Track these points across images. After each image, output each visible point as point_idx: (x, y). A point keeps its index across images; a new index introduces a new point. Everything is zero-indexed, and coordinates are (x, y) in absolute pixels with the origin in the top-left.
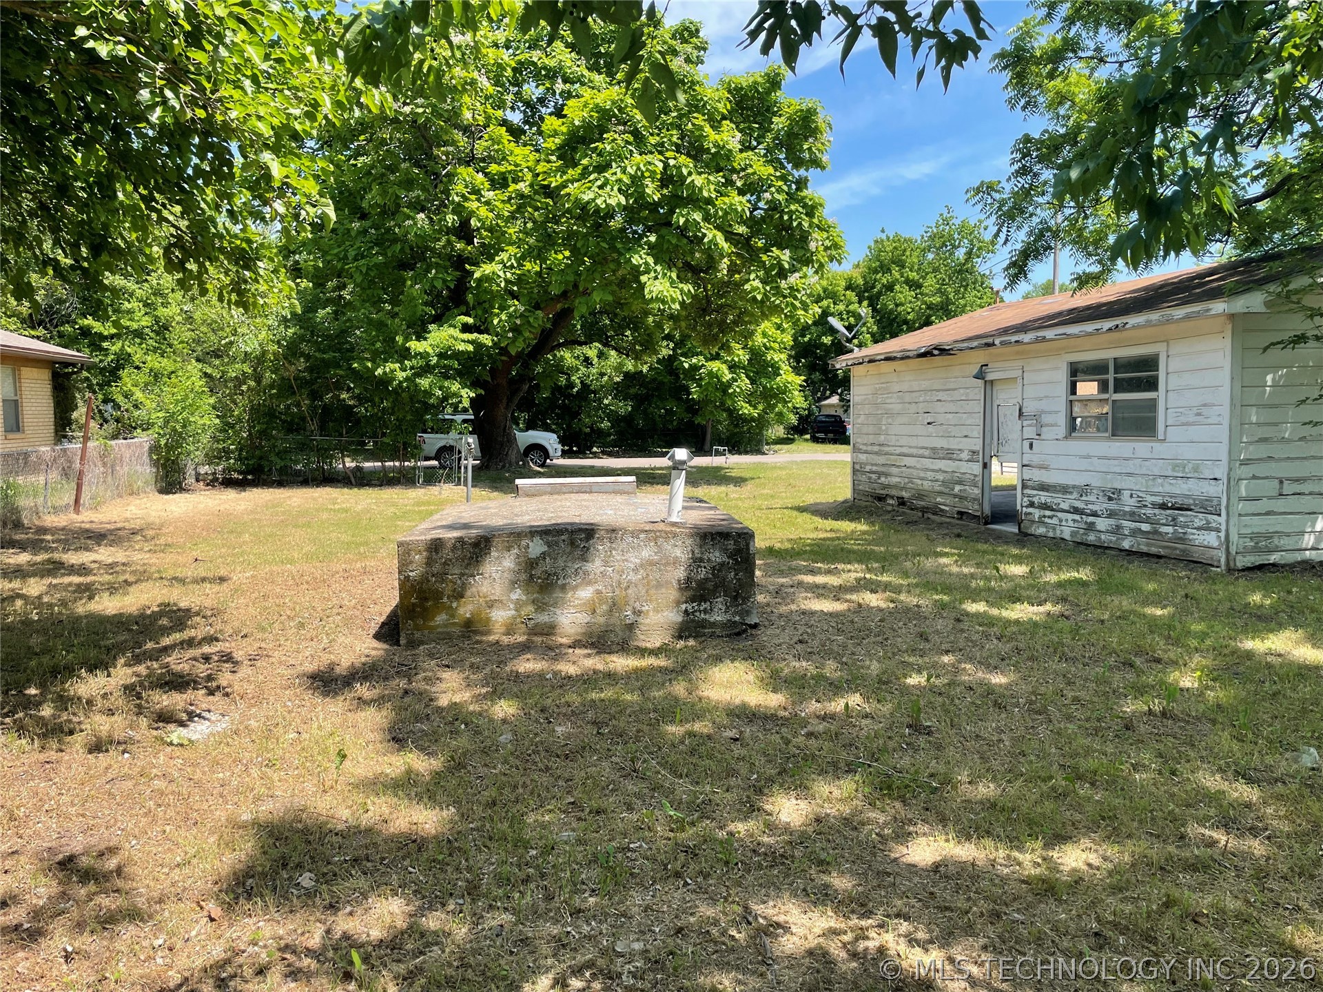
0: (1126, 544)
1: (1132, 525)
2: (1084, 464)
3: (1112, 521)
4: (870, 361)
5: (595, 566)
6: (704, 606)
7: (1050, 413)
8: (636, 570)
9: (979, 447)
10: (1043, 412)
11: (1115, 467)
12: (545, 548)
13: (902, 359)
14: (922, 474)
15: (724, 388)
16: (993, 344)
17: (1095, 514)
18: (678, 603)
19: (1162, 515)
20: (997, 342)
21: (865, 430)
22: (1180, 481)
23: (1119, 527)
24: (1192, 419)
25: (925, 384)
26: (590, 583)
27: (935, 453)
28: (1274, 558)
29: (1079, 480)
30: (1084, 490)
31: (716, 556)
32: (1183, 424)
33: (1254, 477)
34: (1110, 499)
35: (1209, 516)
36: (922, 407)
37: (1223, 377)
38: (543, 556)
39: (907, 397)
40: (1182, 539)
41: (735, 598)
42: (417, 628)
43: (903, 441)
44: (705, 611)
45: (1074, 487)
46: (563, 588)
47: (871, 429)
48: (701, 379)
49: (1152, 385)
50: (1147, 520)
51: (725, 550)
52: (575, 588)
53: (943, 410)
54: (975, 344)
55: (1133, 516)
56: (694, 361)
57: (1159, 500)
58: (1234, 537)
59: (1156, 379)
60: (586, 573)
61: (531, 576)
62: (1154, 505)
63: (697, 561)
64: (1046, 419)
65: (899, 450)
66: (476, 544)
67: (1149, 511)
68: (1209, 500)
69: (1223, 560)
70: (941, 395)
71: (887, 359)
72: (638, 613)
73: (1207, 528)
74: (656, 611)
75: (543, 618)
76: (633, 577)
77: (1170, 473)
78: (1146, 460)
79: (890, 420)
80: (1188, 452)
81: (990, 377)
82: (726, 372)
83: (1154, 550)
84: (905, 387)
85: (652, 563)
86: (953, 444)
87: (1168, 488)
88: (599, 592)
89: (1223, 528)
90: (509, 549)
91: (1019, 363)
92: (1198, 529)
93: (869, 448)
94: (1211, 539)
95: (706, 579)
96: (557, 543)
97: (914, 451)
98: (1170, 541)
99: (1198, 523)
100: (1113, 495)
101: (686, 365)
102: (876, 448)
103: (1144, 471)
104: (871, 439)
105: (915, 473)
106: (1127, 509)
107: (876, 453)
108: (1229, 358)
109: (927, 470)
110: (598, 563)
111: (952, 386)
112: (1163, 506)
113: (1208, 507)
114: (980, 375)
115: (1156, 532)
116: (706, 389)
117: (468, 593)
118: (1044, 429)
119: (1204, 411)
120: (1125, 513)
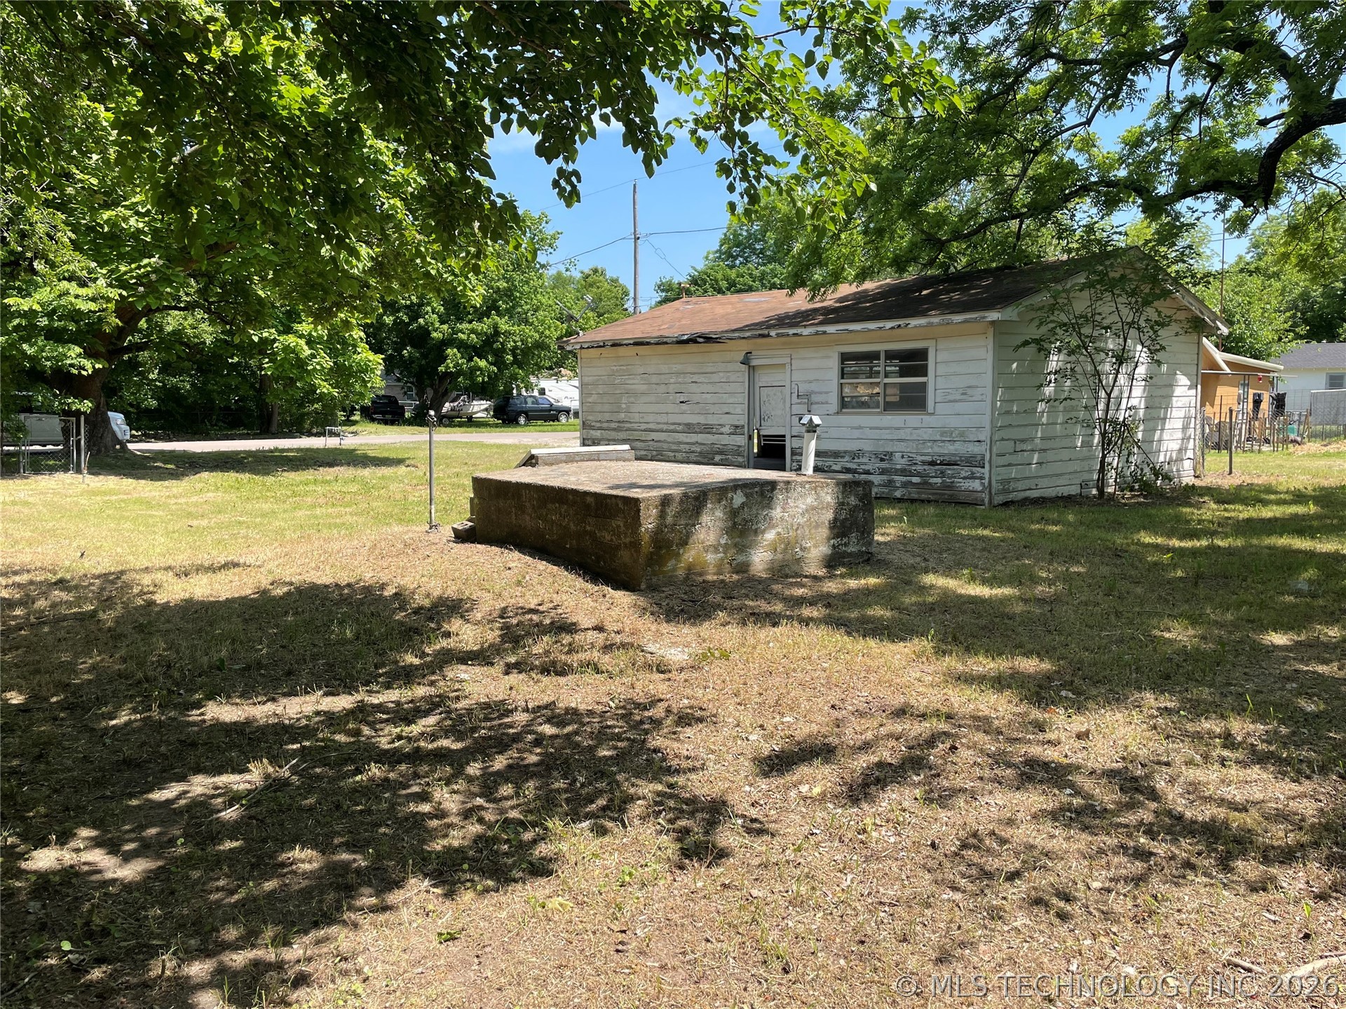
0: (898, 494)
1: (905, 479)
2: (856, 434)
3: (885, 477)
4: (614, 345)
5: (777, 512)
6: (845, 540)
7: (820, 393)
8: (803, 514)
9: (743, 421)
10: (813, 392)
11: (886, 435)
12: (744, 499)
13: (657, 344)
14: (674, 447)
15: (301, 364)
16: (768, 336)
17: (868, 472)
18: (829, 539)
19: (931, 470)
20: (773, 333)
21: (598, 408)
22: (947, 444)
23: (891, 482)
24: (958, 397)
25: (676, 368)
26: (773, 527)
27: (690, 428)
28: (1011, 497)
29: (853, 446)
30: (855, 455)
31: (853, 500)
32: (950, 401)
33: (1003, 440)
34: (882, 460)
35: (974, 469)
36: (672, 388)
37: (987, 366)
38: (743, 505)
39: (654, 379)
40: (950, 487)
41: (863, 533)
42: (654, 574)
43: (650, 418)
44: (845, 545)
45: (845, 452)
46: (756, 532)
47: (607, 407)
48: (275, 354)
49: (923, 371)
50: (918, 475)
51: (856, 495)
52: (763, 532)
53: (699, 390)
54: (748, 334)
55: (903, 472)
56: (265, 335)
57: (929, 458)
58: (994, 483)
59: (926, 366)
60: (771, 519)
61: (735, 523)
62: (924, 463)
63: (841, 505)
64: (814, 398)
65: (643, 426)
66: (696, 499)
67: (919, 468)
68: (974, 456)
69: (986, 500)
70: (695, 378)
71: (637, 344)
72: (803, 549)
73: (972, 477)
74: (815, 546)
75: (741, 558)
76: (801, 520)
77: (938, 438)
78: (916, 429)
79: (632, 399)
80: (954, 422)
81: (754, 363)
82: (306, 347)
83: (924, 496)
84: (651, 370)
85: (814, 508)
86: (712, 420)
87: (937, 450)
88: (779, 534)
89: (987, 476)
90: (719, 501)
91: (788, 352)
92: (964, 478)
93: (605, 425)
94: (976, 485)
95: (846, 519)
96: (752, 494)
97: (665, 427)
98: (938, 489)
99: (963, 474)
100: (886, 457)
101: (256, 339)
102: (613, 425)
103: (914, 437)
104: (607, 416)
105: (665, 446)
106: (899, 467)
107: (614, 429)
108: (991, 353)
109: (681, 443)
110: (779, 509)
111: (709, 370)
112: (932, 463)
113: (974, 462)
114: (746, 361)
115: (926, 483)
116: (281, 365)
117: (691, 541)
118: (814, 407)
119: (969, 391)
120: (897, 470)
